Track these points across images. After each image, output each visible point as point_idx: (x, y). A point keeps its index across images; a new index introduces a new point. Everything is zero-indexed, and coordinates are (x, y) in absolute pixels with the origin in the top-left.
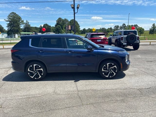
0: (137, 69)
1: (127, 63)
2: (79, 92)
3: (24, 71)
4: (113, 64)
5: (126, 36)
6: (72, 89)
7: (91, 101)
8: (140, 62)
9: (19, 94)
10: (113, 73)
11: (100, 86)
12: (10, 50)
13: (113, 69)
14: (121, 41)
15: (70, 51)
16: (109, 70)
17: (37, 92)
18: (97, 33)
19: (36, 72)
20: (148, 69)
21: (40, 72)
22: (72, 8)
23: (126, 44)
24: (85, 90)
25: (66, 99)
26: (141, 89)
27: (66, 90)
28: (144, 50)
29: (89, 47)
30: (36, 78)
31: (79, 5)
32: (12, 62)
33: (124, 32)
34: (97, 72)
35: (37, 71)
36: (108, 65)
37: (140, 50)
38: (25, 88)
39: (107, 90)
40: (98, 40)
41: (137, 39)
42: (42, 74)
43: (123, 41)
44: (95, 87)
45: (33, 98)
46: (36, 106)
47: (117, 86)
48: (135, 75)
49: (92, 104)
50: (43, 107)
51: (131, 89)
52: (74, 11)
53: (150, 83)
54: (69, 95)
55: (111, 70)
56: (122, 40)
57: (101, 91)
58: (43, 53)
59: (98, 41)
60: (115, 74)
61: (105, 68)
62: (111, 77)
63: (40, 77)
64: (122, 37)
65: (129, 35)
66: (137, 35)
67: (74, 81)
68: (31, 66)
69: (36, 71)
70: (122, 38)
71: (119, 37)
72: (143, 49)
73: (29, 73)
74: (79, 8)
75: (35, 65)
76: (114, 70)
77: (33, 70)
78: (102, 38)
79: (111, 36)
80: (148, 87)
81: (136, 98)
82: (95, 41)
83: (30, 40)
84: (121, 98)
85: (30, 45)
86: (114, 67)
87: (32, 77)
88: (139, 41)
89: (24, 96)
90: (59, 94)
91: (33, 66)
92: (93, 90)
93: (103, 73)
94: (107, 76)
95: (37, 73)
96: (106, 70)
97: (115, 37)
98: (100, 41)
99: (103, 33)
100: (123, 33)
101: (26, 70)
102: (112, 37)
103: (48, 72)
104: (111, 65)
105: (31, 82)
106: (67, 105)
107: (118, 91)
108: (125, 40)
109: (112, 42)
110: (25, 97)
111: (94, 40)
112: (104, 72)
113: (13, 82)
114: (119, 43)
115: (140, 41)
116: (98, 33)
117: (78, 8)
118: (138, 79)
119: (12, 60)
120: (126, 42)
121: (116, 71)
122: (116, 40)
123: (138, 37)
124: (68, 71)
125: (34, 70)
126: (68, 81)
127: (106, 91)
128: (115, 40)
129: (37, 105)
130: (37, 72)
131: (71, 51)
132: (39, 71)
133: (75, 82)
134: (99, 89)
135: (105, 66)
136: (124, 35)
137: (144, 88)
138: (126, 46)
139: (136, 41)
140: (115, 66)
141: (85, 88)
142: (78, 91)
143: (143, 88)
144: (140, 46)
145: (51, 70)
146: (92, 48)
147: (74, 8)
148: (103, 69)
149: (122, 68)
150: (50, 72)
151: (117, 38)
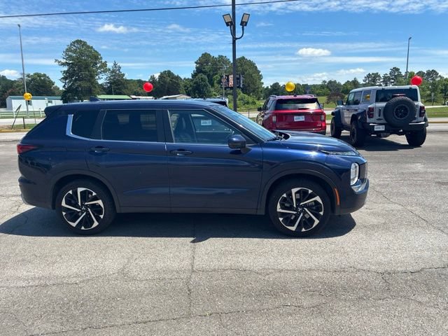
0: (400, 207)
1: (358, 189)
2: (193, 276)
3: (50, 206)
4: (310, 191)
5: (384, 104)
6: (175, 265)
7: (221, 304)
8: (415, 185)
9: (22, 272)
10: (310, 217)
11: (263, 259)
12: (15, 146)
13: (312, 206)
14: (368, 120)
15: (181, 150)
16: (300, 209)
17: (74, 270)
18: (295, 96)
19: (84, 211)
20: (433, 209)
21: (97, 209)
22: (227, 24)
23: (382, 128)
24: (214, 270)
25: (147, 295)
26: (389, 273)
27: (159, 265)
29: (234, 139)
30: (83, 228)
31: (246, 17)
32: (21, 180)
33: (378, 92)
34: (262, 212)
35: (86, 206)
36: (296, 193)
37: (428, 149)
38: (46, 257)
39: (280, 271)
40: (295, 117)
41: (418, 113)
42: (102, 216)
43: (372, 120)
44: (245, 262)
45: (54, 288)
46: (53, 312)
47: (318, 261)
48: (385, 227)
49: (219, 315)
50: (73, 316)
51: (359, 270)
52: (233, 33)
53: (427, 254)
54: (162, 283)
55: (306, 209)
56: (371, 116)
57: (260, 274)
58: (104, 156)
59: (297, 119)
60: (317, 222)
61: (287, 203)
62: (303, 230)
63: (96, 224)
64: (370, 108)
65: (394, 100)
66: (417, 100)
67: (192, 239)
68: (71, 192)
69: (83, 208)
70: (371, 110)
71: (361, 107)
72: (441, 144)
73: (64, 213)
74: (246, 23)
75: (80, 190)
76: (314, 208)
77: (76, 205)
78: (311, 112)
79: (342, 106)
80: (417, 268)
81: (364, 303)
82: (286, 119)
83: (71, 117)
84: (316, 301)
85: (69, 133)
86: (315, 201)
87: (74, 225)
88: (425, 120)
89: (33, 279)
90: (134, 279)
91: (75, 193)
92: (237, 270)
93: (281, 219)
94: (293, 228)
95: (88, 214)
96: (291, 208)
97: (354, 107)
98: (302, 119)
99: (314, 97)
100: (373, 97)
101: (56, 204)
102: (343, 109)
103: (118, 211)
104: (304, 195)
105: (70, 238)
106: (142, 313)
107: (315, 275)
108: (379, 116)
110: (37, 282)
111: (284, 117)
112: (282, 214)
113: (20, 236)
114: (360, 127)
115: (429, 120)
116: (298, 97)
117: (243, 24)
118: (391, 238)
119: (20, 175)
120: (385, 122)
121: (322, 213)
122: (354, 118)
123: (422, 108)
124: (174, 210)
125: (80, 204)
126: (175, 239)
127: (277, 275)
128: (351, 116)
129: (57, 309)
131: (184, 150)
132: (92, 207)
133: (193, 242)
134: (256, 269)
135: (285, 195)
136: (377, 100)
137: (403, 269)
138: (385, 134)
139: (414, 121)
140: (318, 199)
141: (215, 264)
142: (193, 271)
143: (399, 269)
145: (125, 205)
147: (231, 24)
148: (279, 206)
149: (338, 203)
150: (124, 210)
151: (356, 110)
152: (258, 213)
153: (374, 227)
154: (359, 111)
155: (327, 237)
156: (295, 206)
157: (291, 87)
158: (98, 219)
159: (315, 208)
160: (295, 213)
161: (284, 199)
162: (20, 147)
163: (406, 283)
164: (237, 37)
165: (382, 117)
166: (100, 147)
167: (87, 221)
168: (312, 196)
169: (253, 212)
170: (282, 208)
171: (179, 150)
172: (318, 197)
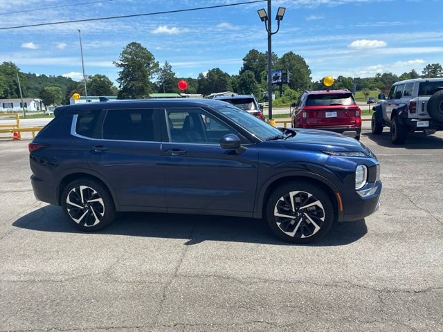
1: (365, 194)
2: (174, 280)
3: (57, 203)
4: (310, 195)
5: (427, 98)
6: (161, 268)
10: (311, 223)
11: (251, 266)
13: (313, 211)
14: (410, 116)
15: (176, 149)
16: (299, 214)
19: (87, 208)
21: (98, 208)
22: (262, 20)
23: (426, 124)
26: (388, 292)
30: (86, 225)
31: (282, 10)
32: (33, 178)
33: (421, 84)
34: (259, 215)
35: (89, 204)
36: (294, 197)
40: (327, 113)
42: (102, 214)
43: (414, 115)
44: (232, 268)
46: (29, 309)
47: (312, 272)
49: (183, 326)
50: (44, 315)
51: (353, 286)
53: (440, 271)
55: (306, 214)
56: (413, 111)
57: (243, 283)
58: (103, 155)
59: (328, 115)
60: (317, 228)
61: (285, 207)
62: (303, 236)
63: (97, 221)
64: (411, 103)
65: (438, 93)
67: (187, 241)
68: (74, 190)
69: (86, 206)
70: (413, 104)
71: (404, 101)
73: (69, 210)
74: (282, 17)
75: (82, 188)
77: (79, 203)
78: (346, 107)
82: (317, 115)
85: (74, 132)
86: (316, 206)
87: (78, 221)
91: (78, 190)
92: (220, 277)
93: (279, 224)
94: (292, 234)
95: (90, 212)
96: (290, 212)
97: (395, 101)
98: (334, 115)
99: (348, 92)
100: (416, 90)
101: (61, 201)
102: (385, 103)
103: (117, 209)
104: (303, 199)
105: (73, 234)
107: (302, 288)
108: (423, 110)
109: (385, 118)
110: (26, 278)
111: (315, 113)
112: (280, 219)
114: (401, 122)
117: (279, 18)
118: (403, 250)
119: (32, 173)
120: (427, 116)
121: (323, 219)
122: (394, 112)
125: (82, 201)
126: (170, 239)
127: (261, 285)
128: (391, 111)
130: (89, 208)
132: (94, 204)
133: (187, 244)
134: (241, 277)
135: (282, 199)
136: (421, 93)
137: (406, 287)
138: (431, 130)
140: (318, 203)
141: (200, 269)
142: (175, 276)
143: (402, 287)
145: (126, 203)
146: (239, 143)
147: (266, 19)
148: (276, 210)
149: (341, 209)
150: (123, 209)
151: (398, 105)
152: (255, 217)
153: (387, 236)
154: (401, 105)
155: (330, 245)
156: (294, 210)
157: (329, 82)
158: (99, 217)
159: (316, 214)
160: (293, 217)
161: (282, 203)
162: (31, 146)
163: (404, 304)
164: (272, 32)
165: (425, 112)
166: (100, 146)
167: (90, 219)
168: (311, 200)
169: (250, 215)
170: (279, 212)
171: (173, 150)
172: (318, 201)
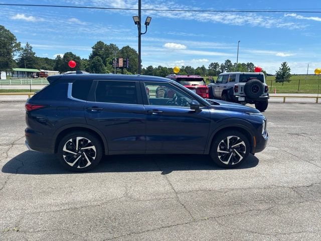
0: (277, 149)
1: (265, 137)
2: (178, 196)
3: (53, 151)
4: (238, 138)
5: (244, 84)
6: (162, 189)
7: (210, 212)
8: (277, 135)
9: (49, 200)
10: (237, 155)
13: (238, 148)
14: (235, 94)
15: (155, 110)
16: (231, 150)
17: (90, 196)
18: (188, 76)
19: (80, 154)
20: (296, 149)
21: (90, 153)
22: (136, 23)
23: (243, 99)
24: (190, 191)
25: (157, 209)
26: (296, 188)
27: (151, 190)
28: (277, 113)
30: (79, 167)
32: (28, 131)
33: (241, 76)
34: (207, 153)
35: (82, 151)
36: (230, 139)
38: (61, 188)
39: (233, 190)
41: (264, 90)
42: (94, 158)
43: (237, 94)
45: (84, 209)
46: (97, 225)
48: (276, 161)
49: (213, 218)
50: (114, 227)
51: (278, 187)
52: (139, 29)
53: (309, 176)
54: (161, 201)
55: (235, 150)
56: (236, 91)
57: (221, 192)
58: (99, 114)
60: (241, 158)
62: (233, 164)
64: (235, 86)
65: (250, 81)
66: (263, 82)
67: (161, 172)
68: (71, 140)
69: (80, 152)
71: (229, 85)
73: (64, 156)
74: (149, 23)
75: (78, 139)
76: (240, 149)
77: (74, 150)
79: (213, 84)
80: (308, 184)
81: (293, 205)
83: (70, 85)
84: (266, 206)
85: (70, 96)
86: (241, 145)
87: (72, 165)
88: (268, 95)
89: (63, 204)
90: (138, 200)
91: (75, 141)
92: (205, 190)
93: (219, 157)
94: (227, 163)
95: (83, 156)
96: (226, 149)
97: (222, 85)
99: (200, 77)
100: (237, 79)
101: (58, 149)
102: (214, 86)
103: (106, 153)
104: (233, 141)
105: (69, 175)
106: (162, 221)
107: (255, 191)
108: (242, 91)
109: (214, 95)
110: (66, 207)
112: (221, 154)
113: (27, 175)
114: (229, 98)
115: (270, 95)
117: (147, 24)
118: (284, 167)
119: (26, 127)
120: (244, 95)
121: (245, 152)
122: (225, 92)
123: (266, 87)
124: (148, 152)
125: (77, 149)
126: (149, 172)
127: (232, 192)
128: (222, 91)
129: (98, 223)
130: (82, 154)
131: (157, 110)
132: (86, 151)
133: (162, 174)
134: (217, 189)
135: (223, 141)
136: (241, 81)
138: (244, 103)
139: (262, 95)
141: (188, 188)
142: (177, 193)
143: (300, 185)
144: (269, 105)
145: (112, 149)
146: (198, 106)
147: (138, 23)
148: (218, 148)
149: (255, 146)
150: (111, 153)
151: (225, 87)
153: (270, 161)
154: (227, 88)
156: (228, 148)
157: (177, 70)
158: (91, 160)
160: (228, 152)
161: (222, 144)
163: (308, 193)
164: (142, 32)
165: (243, 92)
166: (94, 107)
168: (239, 141)
170: (220, 150)
172: (243, 142)
